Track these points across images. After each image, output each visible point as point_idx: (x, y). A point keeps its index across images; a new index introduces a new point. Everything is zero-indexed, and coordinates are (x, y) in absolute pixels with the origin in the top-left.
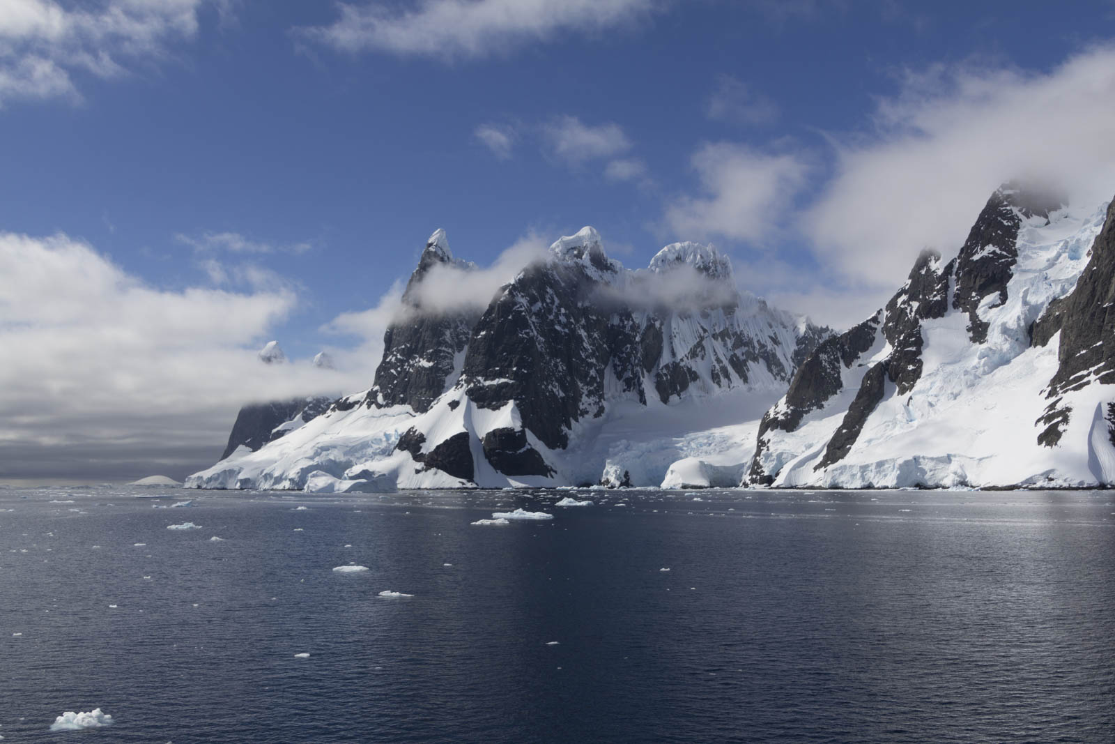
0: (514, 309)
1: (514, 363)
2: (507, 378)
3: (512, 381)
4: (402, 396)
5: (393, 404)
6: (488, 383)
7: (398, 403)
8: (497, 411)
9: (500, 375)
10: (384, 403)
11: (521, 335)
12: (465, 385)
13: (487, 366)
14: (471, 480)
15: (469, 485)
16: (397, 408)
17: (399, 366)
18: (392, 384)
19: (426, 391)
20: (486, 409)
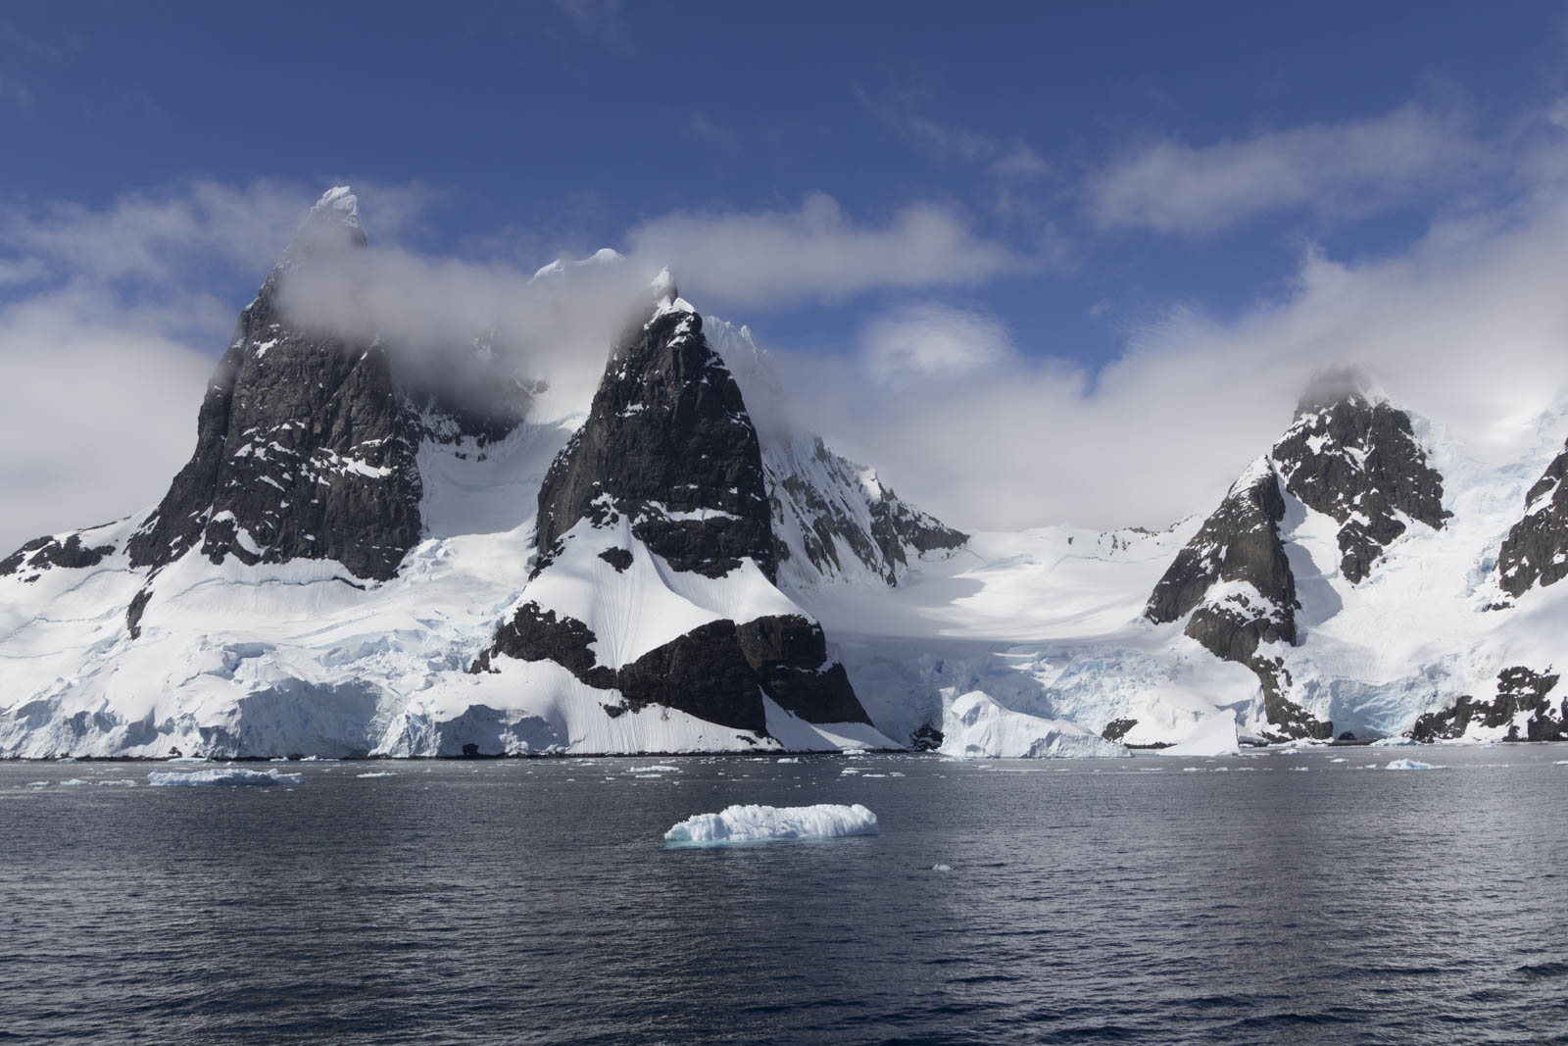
0: (707, 364)
1: (728, 478)
2: (722, 508)
3: (735, 518)
4: (310, 537)
5: (287, 555)
6: (678, 516)
7: (303, 555)
8: (721, 579)
9: (705, 503)
10: (262, 552)
11: (735, 421)
12: (623, 518)
13: (668, 480)
14: (762, 732)
15: (763, 744)
16: (300, 566)
17: (284, 470)
18: (278, 509)
19: (380, 530)
20: (691, 573)
